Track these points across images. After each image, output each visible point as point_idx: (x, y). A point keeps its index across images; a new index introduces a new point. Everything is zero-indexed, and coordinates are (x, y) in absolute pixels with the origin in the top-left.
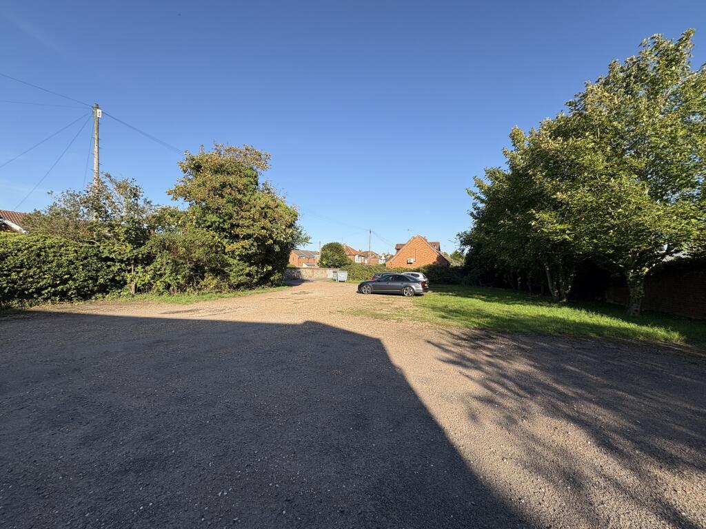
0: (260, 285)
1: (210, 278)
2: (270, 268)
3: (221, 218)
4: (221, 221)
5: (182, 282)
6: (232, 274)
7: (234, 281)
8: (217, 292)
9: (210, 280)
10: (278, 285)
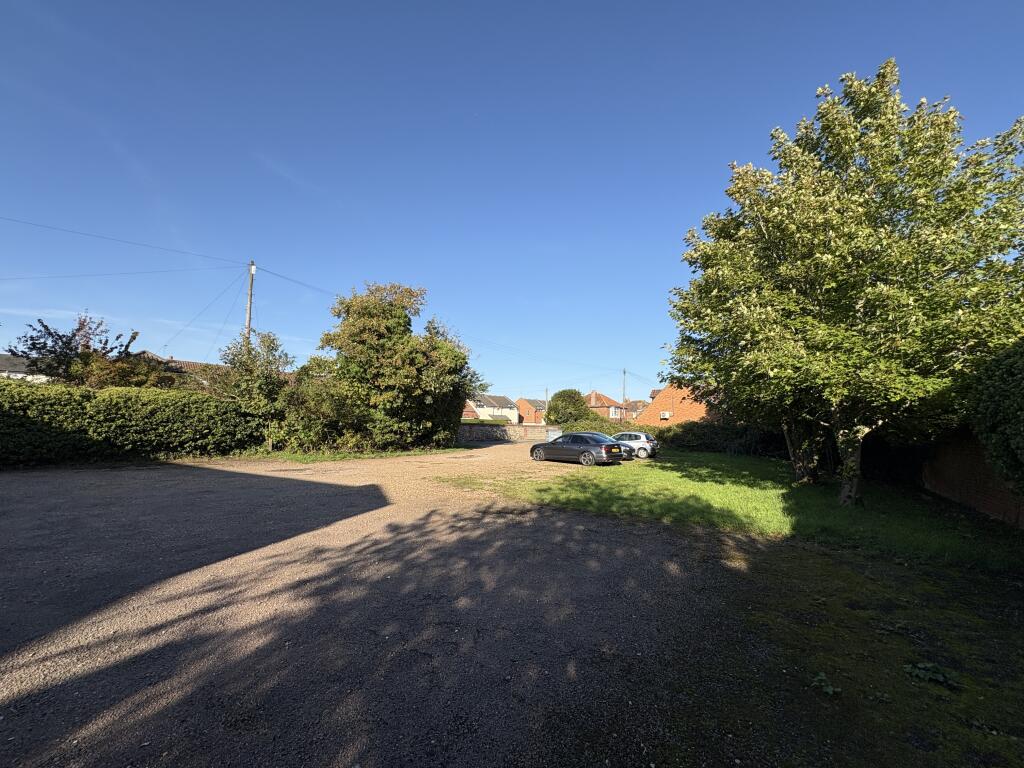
1: (349, 435)
5: (315, 439)
6: (376, 431)
7: (378, 439)
8: (356, 453)
9: (350, 439)
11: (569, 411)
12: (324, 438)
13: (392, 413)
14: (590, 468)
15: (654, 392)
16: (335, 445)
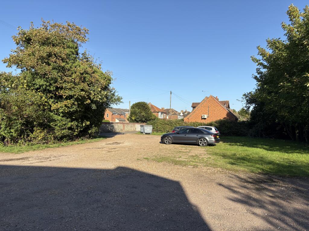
0: (80, 137)
1: (38, 131)
2: (88, 123)
3: (47, 82)
4: (48, 84)
5: (15, 135)
6: (57, 128)
7: (58, 133)
8: (44, 143)
9: (39, 134)
10: (95, 137)
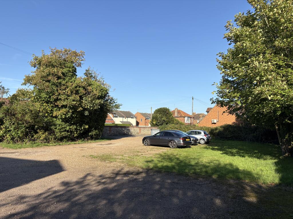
0: (81, 138)
2: (87, 127)
4: (48, 96)
10: (97, 139)
11: (163, 119)
12: (26, 135)
13: (66, 120)
14: (174, 149)
15: (208, 109)
16: (33, 138)
